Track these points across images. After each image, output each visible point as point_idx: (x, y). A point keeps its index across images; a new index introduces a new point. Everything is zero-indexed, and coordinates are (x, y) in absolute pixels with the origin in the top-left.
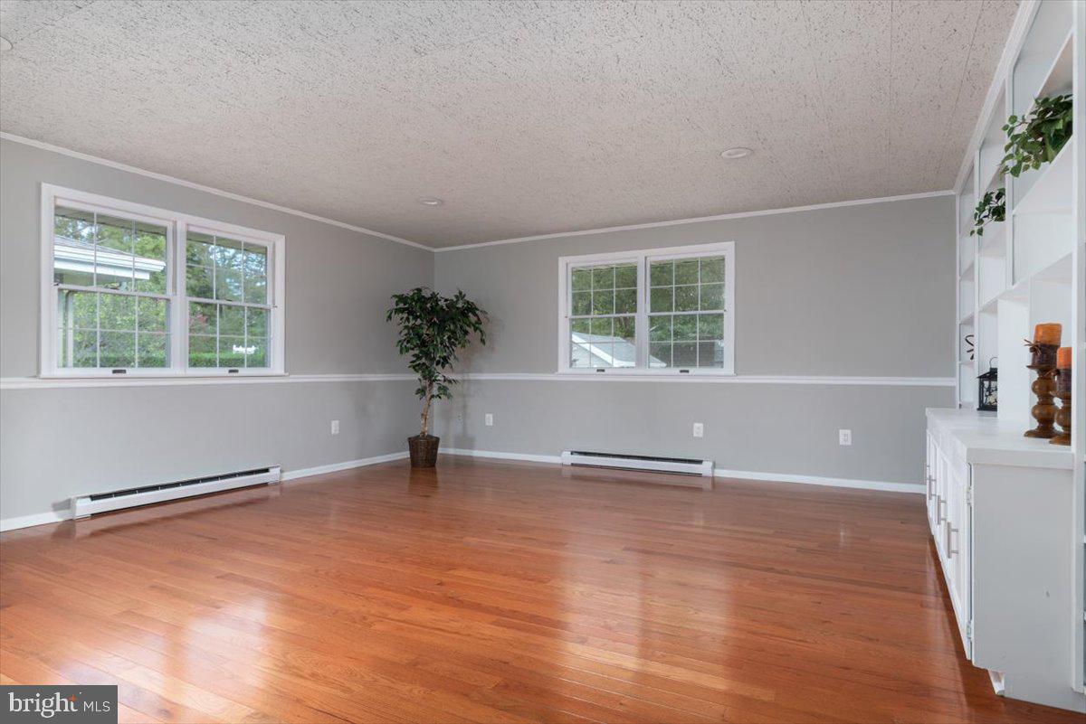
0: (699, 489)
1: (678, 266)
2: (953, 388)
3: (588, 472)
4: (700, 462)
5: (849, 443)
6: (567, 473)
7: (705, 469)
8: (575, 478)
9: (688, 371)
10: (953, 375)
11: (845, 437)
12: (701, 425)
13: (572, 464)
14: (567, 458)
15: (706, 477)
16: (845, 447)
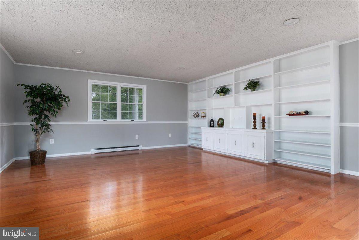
0: (138, 154)
1: (129, 90)
2: (187, 123)
3: (104, 155)
4: (138, 146)
5: (171, 137)
6: (93, 157)
7: (140, 148)
8: (96, 158)
9: (134, 120)
10: (187, 121)
11: (170, 135)
12: (138, 136)
13: (95, 153)
14: (93, 151)
15: (140, 150)
16: (170, 138)
